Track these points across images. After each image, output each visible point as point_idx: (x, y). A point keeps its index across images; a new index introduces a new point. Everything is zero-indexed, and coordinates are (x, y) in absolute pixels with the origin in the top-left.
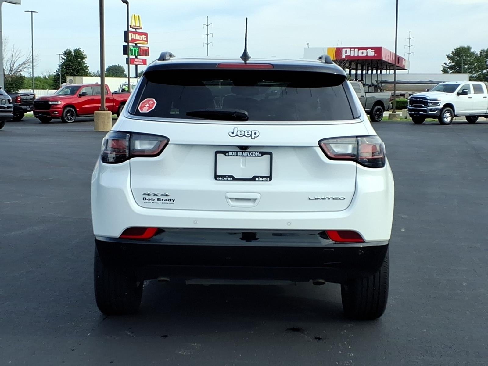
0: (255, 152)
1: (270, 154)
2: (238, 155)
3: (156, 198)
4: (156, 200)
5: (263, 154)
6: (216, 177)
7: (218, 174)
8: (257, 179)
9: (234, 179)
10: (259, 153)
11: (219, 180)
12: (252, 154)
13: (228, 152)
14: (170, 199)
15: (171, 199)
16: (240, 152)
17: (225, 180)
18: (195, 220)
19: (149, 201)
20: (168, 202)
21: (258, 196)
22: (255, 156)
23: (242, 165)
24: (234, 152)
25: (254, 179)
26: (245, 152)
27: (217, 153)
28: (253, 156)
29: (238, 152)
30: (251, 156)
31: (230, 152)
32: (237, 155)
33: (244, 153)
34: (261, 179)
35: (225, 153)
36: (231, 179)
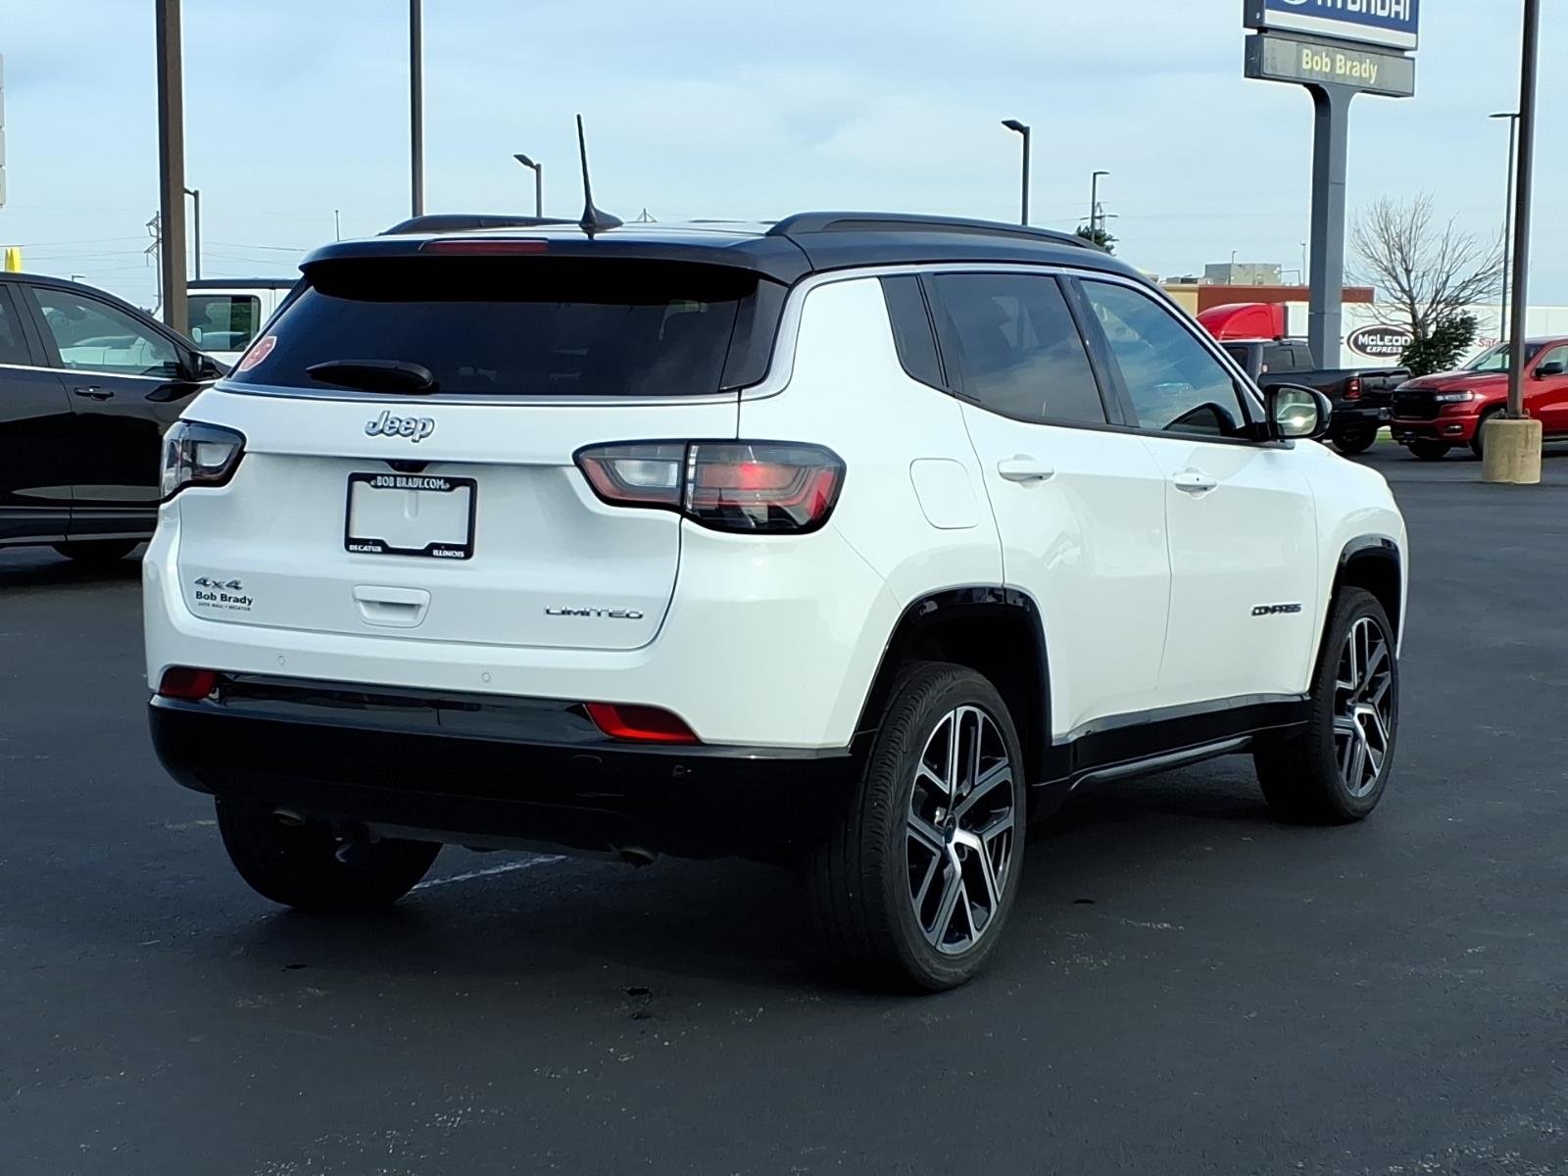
0: (435, 478)
1: (471, 484)
2: (398, 485)
3: (217, 593)
4: (219, 598)
5: (454, 484)
6: (349, 541)
7: (354, 535)
8: (435, 552)
9: (387, 550)
10: (445, 483)
11: (354, 551)
12: (428, 483)
13: (373, 477)
14: (242, 596)
15: (245, 598)
16: (401, 476)
17: (365, 552)
18: (281, 655)
19: (207, 601)
20: (239, 604)
21: (421, 597)
22: (435, 489)
23: (410, 514)
24: (388, 476)
25: (428, 552)
26: (412, 477)
27: (354, 478)
28: (430, 489)
29: (398, 479)
30: (425, 489)
31: (379, 478)
32: (395, 487)
33: (410, 480)
34: (447, 553)
35: (368, 478)
36: (379, 549)
